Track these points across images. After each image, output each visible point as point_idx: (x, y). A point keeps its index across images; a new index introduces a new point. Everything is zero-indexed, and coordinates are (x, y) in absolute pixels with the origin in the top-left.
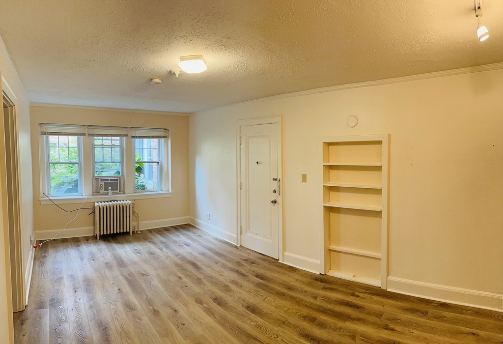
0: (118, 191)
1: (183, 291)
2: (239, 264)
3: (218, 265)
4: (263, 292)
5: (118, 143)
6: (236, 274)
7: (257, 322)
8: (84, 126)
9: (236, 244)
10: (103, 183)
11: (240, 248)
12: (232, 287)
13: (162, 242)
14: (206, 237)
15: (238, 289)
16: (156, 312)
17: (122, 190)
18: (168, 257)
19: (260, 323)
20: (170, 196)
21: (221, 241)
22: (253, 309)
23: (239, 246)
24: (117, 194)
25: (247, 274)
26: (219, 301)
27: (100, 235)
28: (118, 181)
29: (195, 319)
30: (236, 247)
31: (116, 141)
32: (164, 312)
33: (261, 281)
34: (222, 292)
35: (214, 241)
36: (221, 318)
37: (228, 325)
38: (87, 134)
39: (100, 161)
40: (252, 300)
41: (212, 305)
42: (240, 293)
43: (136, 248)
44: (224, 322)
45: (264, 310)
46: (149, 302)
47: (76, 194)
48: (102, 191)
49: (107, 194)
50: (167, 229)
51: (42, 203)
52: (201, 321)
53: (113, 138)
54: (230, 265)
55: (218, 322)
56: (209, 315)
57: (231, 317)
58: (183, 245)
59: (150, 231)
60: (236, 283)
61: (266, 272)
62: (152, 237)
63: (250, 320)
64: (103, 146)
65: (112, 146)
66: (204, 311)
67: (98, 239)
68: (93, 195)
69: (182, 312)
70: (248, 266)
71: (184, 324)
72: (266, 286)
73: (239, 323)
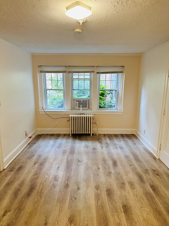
0: (87, 108)
1: (93, 177)
2: (146, 171)
3: (131, 167)
4: (146, 201)
5: (88, 77)
6: (138, 178)
7: (121, 221)
8: (66, 66)
9: (156, 156)
10: (77, 102)
11: (157, 160)
12: (127, 186)
13: (107, 143)
14: (138, 145)
15: (129, 190)
16: (67, 186)
17: (90, 107)
18: (102, 153)
19: (122, 223)
20: (122, 113)
21: (147, 151)
22: (126, 209)
23: (157, 158)
24: (86, 110)
25: (146, 181)
26: (109, 193)
27: (72, 134)
28: (87, 102)
29: (85, 198)
30: (155, 158)
31: (87, 76)
32: (72, 187)
33: (152, 191)
34: (117, 186)
35: (142, 149)
36: (101, 205)
37: (101, 212)
38: (67, 72)
39: (76, 89)
40: (133, 203)
41: (103, 193)
42: (129, 193)
43: (88, 144)
44: (100, 208)
45: (133, 216)
46: (68, 179)
47: (62, 108)
48: (77, 108)
49: (79, 110)
50: (116, 136)
51: (41, 113)
52: (87, 201)
53: (85, 74)
54: (139, 170)
55: (97, 207)
56: (95, 199)
57: (108, 206)
58: (118, 148)
59: (105, 135)
60: (131, 184)
61: (162, 186)
62: (103, 139)
63: (118, 216)
64: (78, 79)
65: (85, 79)
66: (95, 195)
67: (71, 136)
68: (71, 110)
69: (82, 191)
70: (151, 176)
71: (76, 199)
72: (152, 197)
73: (109, 214)
